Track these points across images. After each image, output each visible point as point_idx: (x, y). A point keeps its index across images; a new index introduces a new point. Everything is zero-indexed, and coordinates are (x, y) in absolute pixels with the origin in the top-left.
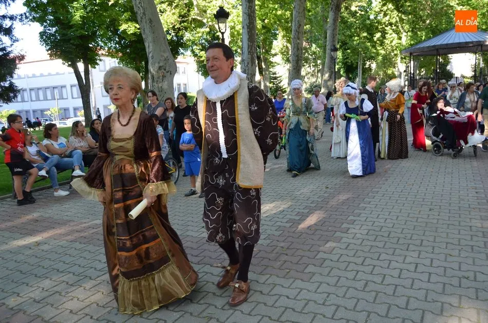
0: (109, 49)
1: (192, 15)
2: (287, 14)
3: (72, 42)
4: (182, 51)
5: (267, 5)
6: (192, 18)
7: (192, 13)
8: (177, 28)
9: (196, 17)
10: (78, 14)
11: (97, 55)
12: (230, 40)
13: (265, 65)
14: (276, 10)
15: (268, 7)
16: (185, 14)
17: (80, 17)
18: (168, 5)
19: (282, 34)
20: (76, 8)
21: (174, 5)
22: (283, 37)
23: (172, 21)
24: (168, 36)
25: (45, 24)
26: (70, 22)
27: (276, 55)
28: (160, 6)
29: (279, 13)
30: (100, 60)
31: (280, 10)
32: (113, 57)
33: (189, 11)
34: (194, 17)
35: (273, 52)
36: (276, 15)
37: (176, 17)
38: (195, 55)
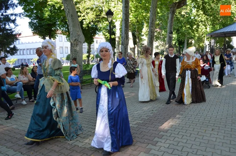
0: (62, 30)
2: (148, 15)
3: (43, 27)
5: (139, 11)
6: (102, 17)
7: (102, 14)
8: (94, 21)
9: (104, 16)
10: (47, 14)
11: (56, 33)
12: (120, 27)
13: (138, 40)
14: (143, 13)
15: (139, 12)
16: (99, 14)
18: (91, 10)
19: (146, 25)
20: (46, 11)
21: (93, 10)
22: (147, 26)
23: (92, 18)
24: (89, 25)
25: (32, 18)
26: (43, 17)
27: (143, 35)
28: (86, 10)
29: (144, 14)
30: (57, 36)
31: (144, 13)
32: (64, 34)
33: (101, 13)
34: (103, 16)
36: (142, 15)
37: (94, 16)
38: (104, 34)
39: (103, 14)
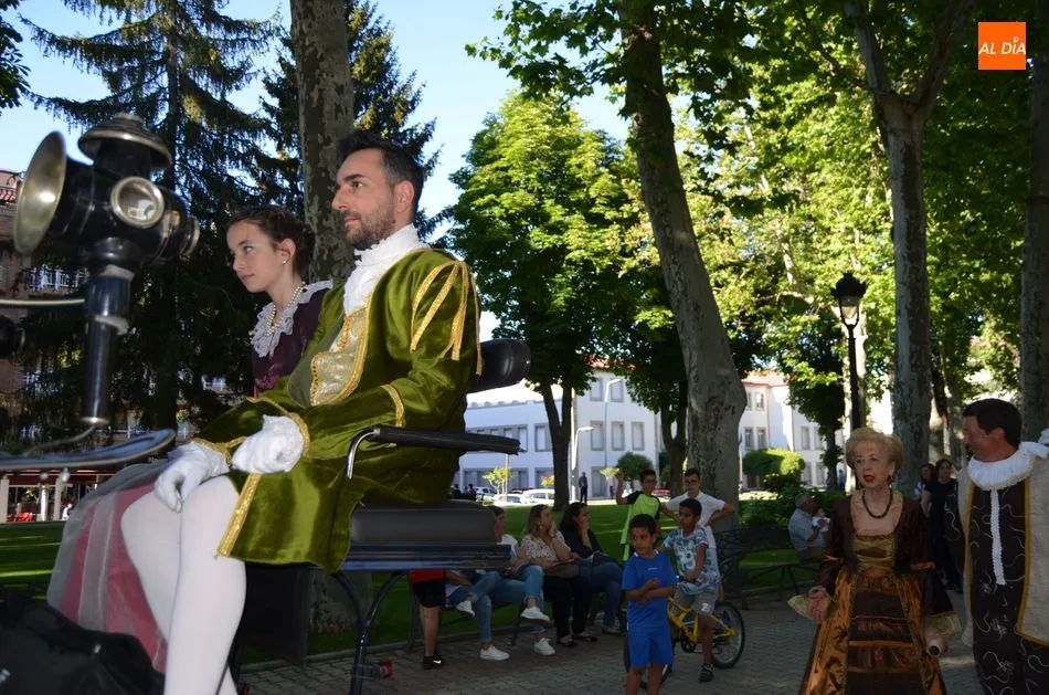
0: (613, 356)
1: (782, 287)
2: (1004, 278)
3: (546, 345)
4: (758, 361)
5: (955, 263)
6: (782, 296)
7: (781, 286)
8: (750, 316)
9: (790, 293)
10: (561, 295)
11: (590, 369)
12: (866, 337)
13: (951, 391)
14: (977, 271)
15: (956, 266)
16: (767, 287)
17: (565, 300)
18: (733, 272)
19: (993, 323)
20: (560, 284)
21: (745, 271)
22: (997, 329)
23: (740, 303)
24: (730, 332)
25: (504, 314)
26: (546, 309)
27: (978, 368)
28: (716, 274)
29: (985, 277)
30: (594, 380)
31: (986, 272)
32: (617, 372)
33: (775, 281)
34: (785, 293)
35: (971, 361)
36: (976, 282)
37: (747, 294)
38: (787, 370)
39: (785, 283)
